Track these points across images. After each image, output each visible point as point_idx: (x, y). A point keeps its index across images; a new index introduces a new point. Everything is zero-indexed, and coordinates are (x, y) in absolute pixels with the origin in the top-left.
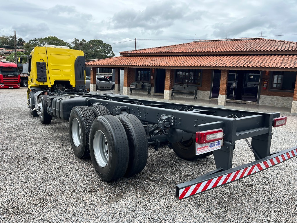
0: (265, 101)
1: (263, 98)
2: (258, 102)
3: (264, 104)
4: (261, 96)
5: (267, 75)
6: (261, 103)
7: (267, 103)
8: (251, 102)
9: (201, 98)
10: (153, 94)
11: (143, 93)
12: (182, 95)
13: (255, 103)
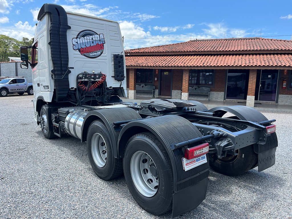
0: (284, 100)
1: (282, 97)
2: (277, 102)
3: (283, 104)
4: (280, 95)
5: (285, 74)
6: (280, 103)
7: (287, 102)
8: (270, 102)
9: (214, 99)
10: (157, 97)
11: (145, 96)
12: (193, 97)
13: (274, 103)
